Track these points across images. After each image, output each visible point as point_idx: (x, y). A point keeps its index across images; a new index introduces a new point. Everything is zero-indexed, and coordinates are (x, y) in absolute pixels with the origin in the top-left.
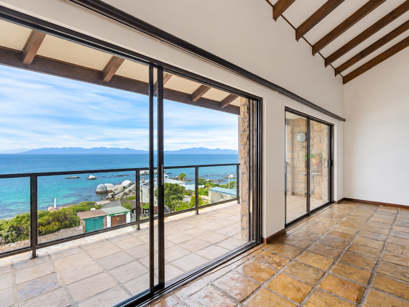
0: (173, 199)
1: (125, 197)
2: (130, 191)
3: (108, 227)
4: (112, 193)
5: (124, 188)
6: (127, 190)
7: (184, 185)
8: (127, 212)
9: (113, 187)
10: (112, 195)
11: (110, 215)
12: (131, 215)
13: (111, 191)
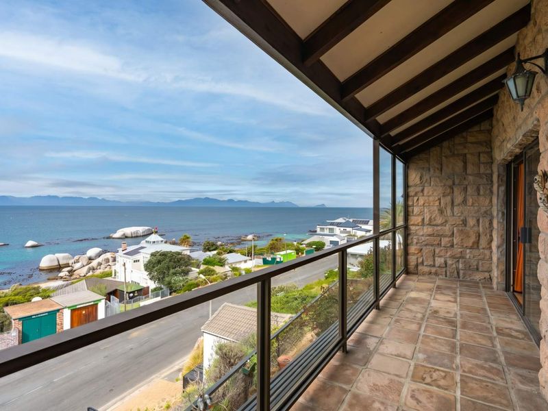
0: (175, 274)
1: (91, 273)
2: (100, 264)
3: (64, 329)
4: (69, 269)
5: (90, 259)
6: (94, 263)
7: (188, 253)
8: (100, 300)
9: (70, 259)
10: (69, 272)
11: (69, 308)
12: (106, 303)
13: (67, 265)
